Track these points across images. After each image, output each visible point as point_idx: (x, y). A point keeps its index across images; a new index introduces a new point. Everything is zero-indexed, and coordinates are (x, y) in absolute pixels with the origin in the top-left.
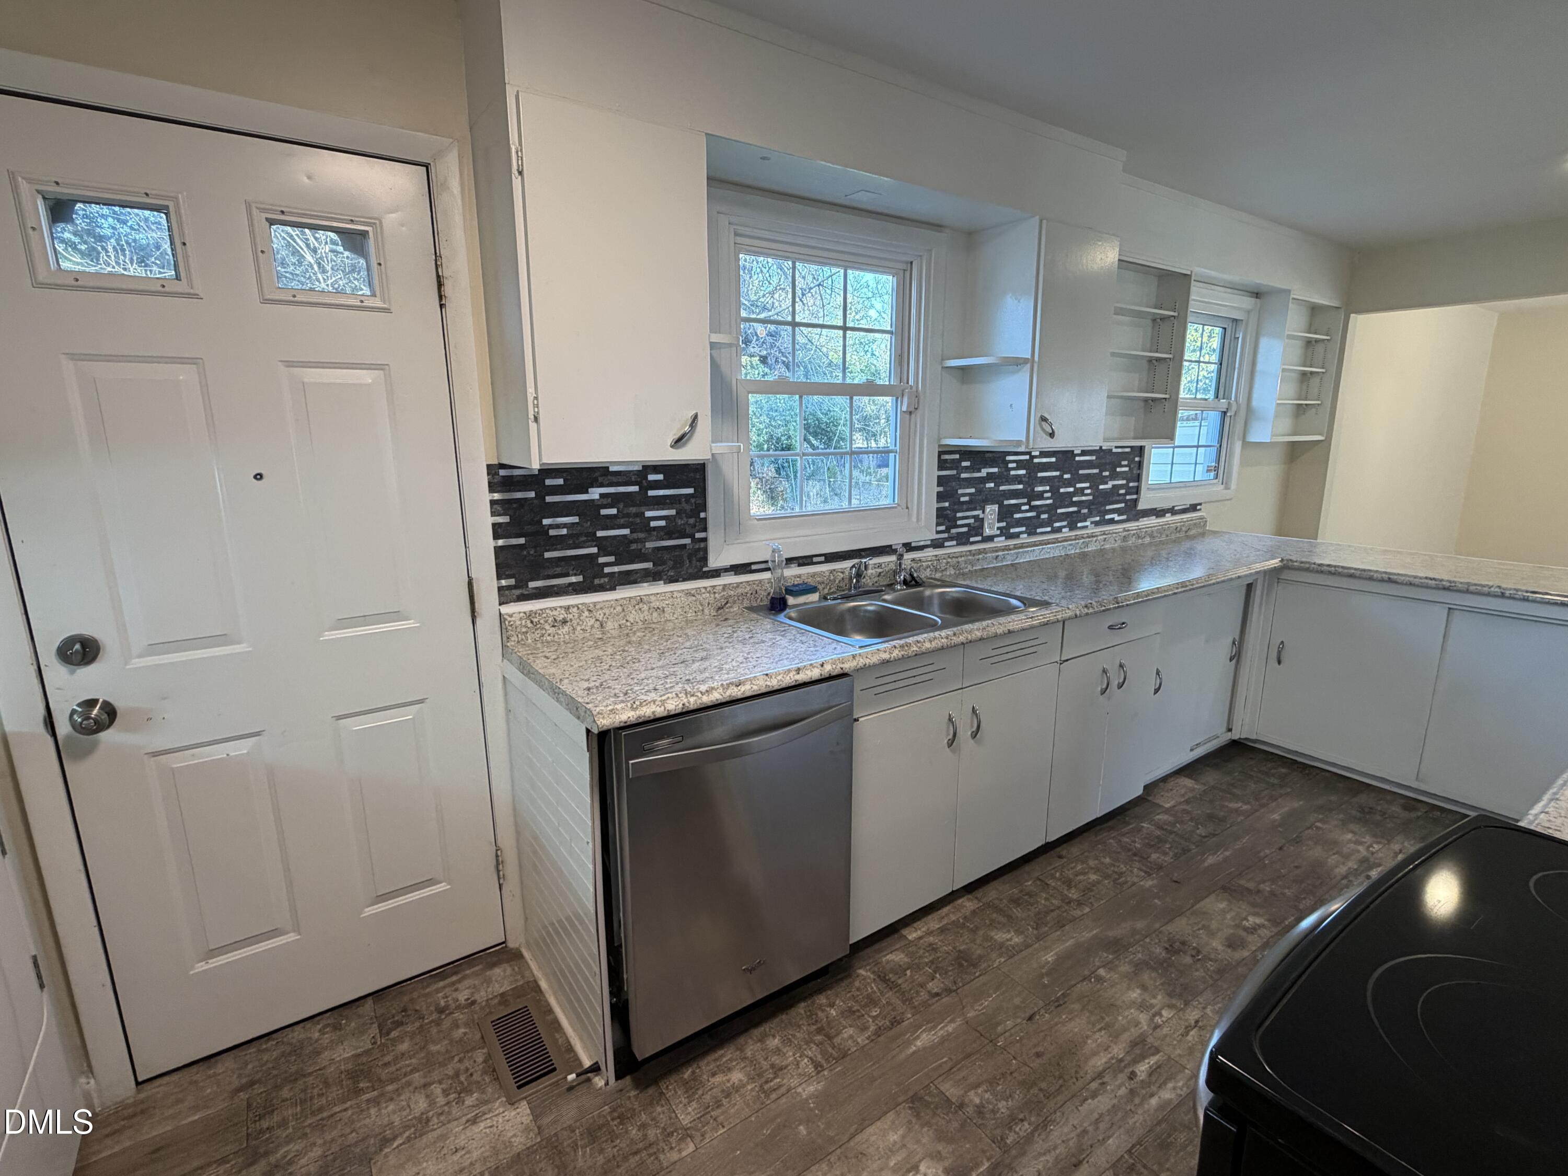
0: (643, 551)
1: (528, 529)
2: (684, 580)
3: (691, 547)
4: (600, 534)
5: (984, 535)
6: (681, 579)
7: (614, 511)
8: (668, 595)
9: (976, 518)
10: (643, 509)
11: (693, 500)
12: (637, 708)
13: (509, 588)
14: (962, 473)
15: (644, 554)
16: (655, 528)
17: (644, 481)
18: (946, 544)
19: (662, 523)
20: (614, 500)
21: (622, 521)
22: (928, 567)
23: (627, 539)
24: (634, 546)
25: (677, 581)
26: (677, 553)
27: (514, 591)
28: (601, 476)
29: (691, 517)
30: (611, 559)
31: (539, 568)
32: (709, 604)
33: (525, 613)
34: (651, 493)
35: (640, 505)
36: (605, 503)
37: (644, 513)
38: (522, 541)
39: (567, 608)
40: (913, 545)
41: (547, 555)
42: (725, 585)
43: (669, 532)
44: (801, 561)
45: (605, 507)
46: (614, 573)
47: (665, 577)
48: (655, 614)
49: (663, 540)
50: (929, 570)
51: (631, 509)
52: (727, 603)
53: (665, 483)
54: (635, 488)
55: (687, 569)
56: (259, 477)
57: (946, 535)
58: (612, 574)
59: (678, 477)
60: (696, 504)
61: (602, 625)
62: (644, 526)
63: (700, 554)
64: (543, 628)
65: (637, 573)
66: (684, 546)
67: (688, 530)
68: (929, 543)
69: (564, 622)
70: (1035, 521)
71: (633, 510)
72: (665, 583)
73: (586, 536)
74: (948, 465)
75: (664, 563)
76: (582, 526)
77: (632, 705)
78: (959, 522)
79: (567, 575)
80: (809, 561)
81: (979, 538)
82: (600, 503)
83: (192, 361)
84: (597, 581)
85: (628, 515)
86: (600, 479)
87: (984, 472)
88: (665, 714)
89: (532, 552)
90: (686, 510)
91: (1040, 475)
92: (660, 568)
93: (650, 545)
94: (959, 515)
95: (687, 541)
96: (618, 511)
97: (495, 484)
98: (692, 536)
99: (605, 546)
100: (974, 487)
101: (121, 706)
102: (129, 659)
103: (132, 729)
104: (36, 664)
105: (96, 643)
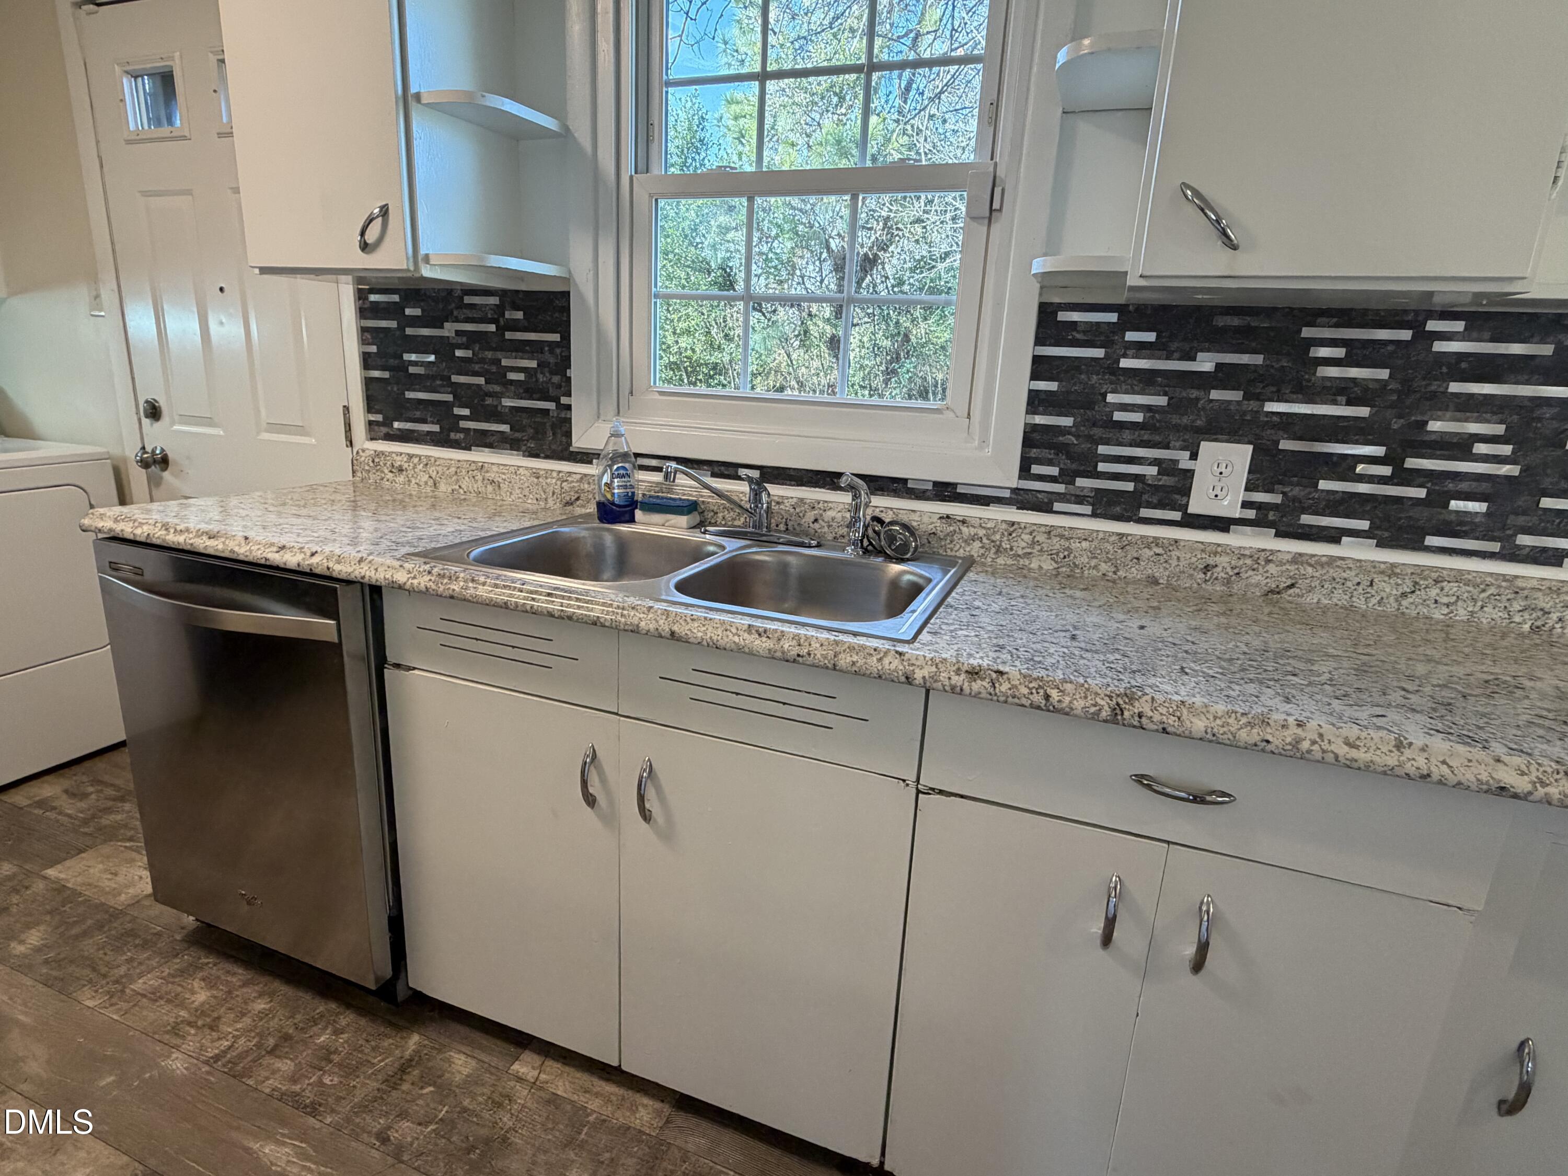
0: (499, 408)
1: (393, 362)
2: (547, 457)
3: (555, 415)
4: (455, 378)
5: (1190, 510)
6: (542, 455)
7: (468, 354)
8: (512, 469)
9: (1167, 467)
10: (499, 355)
11: (558, 351)
13: (377, 423)
14: (1125, 356)
15: (501, 412)
16: (512, 382)
17: (501, 319)
18: (1057, 506)
19: (521, 377)
20: (471, 339)
21: (477, 367)
22: (973, 538)
23: (481, 389)
24: (489, 401)
25: (536, 456)
26: (538, 420)
27: (382, 428)
28: (457, 308)
29: (556, 374)
30: (466, 412)
31: (402, 409)
32: (554, 493)
33: (375, 451)
34: (509, 335)
35: (495, 349)
36: (460, 342)
37: (500, 361)
38: (386, 375)
39: (410, 456)
40: (960, 490)
41: (410, 395)
42: (586, 475)
43: (529, 390)
44: (716, 469)
45: (460, 347)
46: (469, 429)
47: (524, 448)
48: (490, 488)
49: (521, 399)
50: (977, 544)
51: (487, 353)
52: (578, 499)
53: (526, 324)
54: (492, 328)
55: (550, 443)
56: (221, 289)
57: (1060, 488)
58: (467, 431)
59: (540, 317)
60: (562, 356)
61: (435, 484)
62: (498, 376)
63: (564, 426)
64: (383, 472)
65: (493, 435)
66: (547, 411)
67: (552, 392)
68: (1007, 494)
69: (401, 470)
70: (1422, 514)
71: (489, 355)
72: (524, 456)
73: (441, 380)
74: (1078, 336)
75: (522, 429)
76: (438, 367)
78: (1102, 467)
79: (424, 421)
80: (731, 471)
81: (1176, 516)
82: (454, 341)
83: (188, 192)
84: (452, 435)
85: (482, 361)
86: (455, 313)
87: (1205, 363)
88: (131, 537)
89: (395, 389)
90: (549, 363)
91: (1455, 387)
92: (518, 435)
93: (507, 402)
94: (1102, 449)
95: (551, 406)
96: (473, 354)
97: (365, 309)
98: (556, 400)
99: (463, 395)
100: (1165, 394)
101: (171, 456)
102: (173, 423)
103: (176, 476)
104: (138, 413)
105: (160, 407)
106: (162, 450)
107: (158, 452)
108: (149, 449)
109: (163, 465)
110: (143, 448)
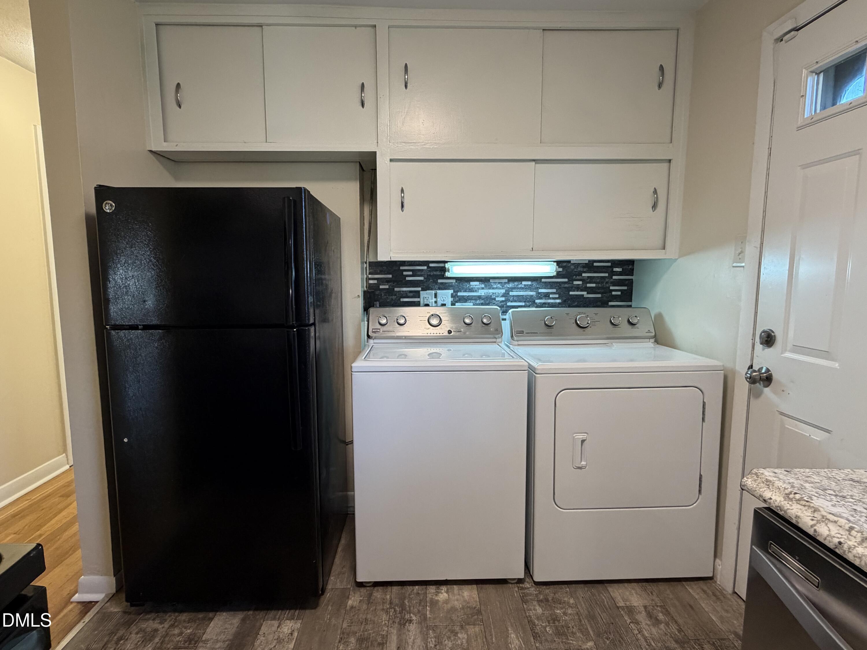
12: (791, 500)
77: (791, 493)
83: (856, 153)
101: (775, 376)
102: (784, 351)
103: (775, 392)
104: (754, 339)
105: (775, 336)
106: (768, 370)
107: (763, 371)
108: (756, 367)
109: (766, 383)
110: (751, 367)
